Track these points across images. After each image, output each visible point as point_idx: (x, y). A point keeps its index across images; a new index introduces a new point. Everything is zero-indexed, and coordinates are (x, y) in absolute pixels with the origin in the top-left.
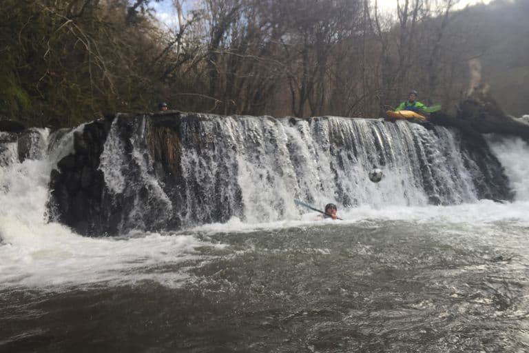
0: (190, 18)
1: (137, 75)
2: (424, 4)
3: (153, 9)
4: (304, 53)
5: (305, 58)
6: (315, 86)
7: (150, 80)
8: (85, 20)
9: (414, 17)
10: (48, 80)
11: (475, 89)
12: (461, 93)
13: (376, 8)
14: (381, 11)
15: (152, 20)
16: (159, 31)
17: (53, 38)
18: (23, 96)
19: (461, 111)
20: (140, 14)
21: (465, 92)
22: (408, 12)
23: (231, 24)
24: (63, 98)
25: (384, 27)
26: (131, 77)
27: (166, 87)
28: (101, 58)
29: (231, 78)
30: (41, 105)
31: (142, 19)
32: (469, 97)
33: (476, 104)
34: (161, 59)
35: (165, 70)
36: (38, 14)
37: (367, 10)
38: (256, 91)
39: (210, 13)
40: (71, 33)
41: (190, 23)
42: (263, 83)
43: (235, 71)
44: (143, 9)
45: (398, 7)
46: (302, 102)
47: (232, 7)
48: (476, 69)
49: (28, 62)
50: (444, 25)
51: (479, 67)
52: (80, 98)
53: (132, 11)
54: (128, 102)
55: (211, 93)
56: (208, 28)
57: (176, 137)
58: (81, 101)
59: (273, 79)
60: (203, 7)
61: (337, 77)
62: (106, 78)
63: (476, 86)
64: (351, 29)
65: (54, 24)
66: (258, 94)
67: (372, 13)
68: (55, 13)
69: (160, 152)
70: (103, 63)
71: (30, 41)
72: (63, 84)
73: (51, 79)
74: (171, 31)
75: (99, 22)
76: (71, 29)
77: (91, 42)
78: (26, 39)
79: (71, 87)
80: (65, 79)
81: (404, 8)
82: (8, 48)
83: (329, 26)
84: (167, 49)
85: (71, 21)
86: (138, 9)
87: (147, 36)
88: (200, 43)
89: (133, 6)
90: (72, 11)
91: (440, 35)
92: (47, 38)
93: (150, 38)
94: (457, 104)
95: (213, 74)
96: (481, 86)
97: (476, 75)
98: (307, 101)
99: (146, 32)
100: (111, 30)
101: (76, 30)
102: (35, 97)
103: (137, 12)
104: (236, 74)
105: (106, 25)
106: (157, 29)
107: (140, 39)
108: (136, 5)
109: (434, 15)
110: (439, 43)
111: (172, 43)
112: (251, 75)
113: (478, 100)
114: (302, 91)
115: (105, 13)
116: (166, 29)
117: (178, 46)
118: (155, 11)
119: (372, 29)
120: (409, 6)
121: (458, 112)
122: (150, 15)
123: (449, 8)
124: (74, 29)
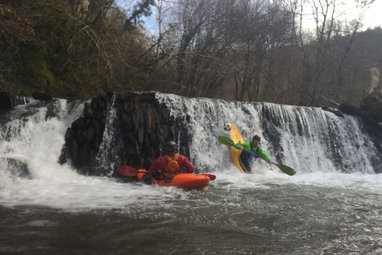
0: (167, 28)
1: (129, 66)
2: (337, 26)
3: (142, 21)
4: (246, 57)
5: (247, 60)
6: (253, 81)
7: (137, 70)
8: (97, 26)
9: (329, 36)
10: (69, 66)
11: (375, 89)
12: (364, 91)
13: (301, 27)
14: (304, 30)
15: (141, 29)
16: (145, 37)
17: (74, 37)
18: (50, 76)
19: (364, 104)
20: (133, 25)
21: (367, 91)
22: (324, 32)
23: (196, 34)
24: (78, 79)
25: (306, 41)
26: (125, 67)
27: (148, 75)
28: (105, 53)
29: (194, 71)
30: (62, 83)
31: (134, 28)
32: (370, 95)
33: (375, 100)
34: (146, 55)
35: (148, 63)
36: (66, 21)
37: (294, 29)
38: (211, 81)
39: (182, 25)
40: (87, 35)
41: (167, 32)
42: (216, 76)
43: (196, 67)
44: (135, 21)
45: (317, 27)
46: (243, 92)
47: (198, 22)
48: (376, 75)
49: (56, 52)
50: (351, 42)
51: (378, 73)
52: (89, 80)
53: (128, 22)
54: (121, 84)
55: (179, 81)
56: (180, 37)
57: (155, 110)
58: (90, 82)
59: (223, 74)
60: (177, 21)
61: (269, 75)
62: (108, 66)
63: (376, 87)
64: (282, 41)
65: (76, 28)
66: (212, 84)
67: (297, 31)
68: (77, 21)
69: (142, 120)
70: (107, 56)
71: (59, 38)
72: (79, 69)
73: (70, 66)
74: (153, 37)
75: (106, 28)
76: (88, 32)
77: (100, 41)
78: (56, 37)
79: (84, 72)
80: (80, 66)
81: (321, 28)
82: (44, 43)
83: (266, 38)
84: (150, 49)
85: (87, 26)
86: (133, 21)
87: (136, 40)
88: (174, 46)
89: (128, 18)
90: (88, 20)
91: (349, 49)
92: (71, 37)
93: (138, 41)
94: (361, 99)
95: (181, 68)
96: (379, 88)
97: (376, 79)
98: (246, 91)
99: (136, 37)
100: (114, 34)
101: (91, 33)
102: (59, 78)
103: (132, 23)
104: (198, 69)
105: (110, 30)
106: (144, 35)
107: (132, 41)
108: (131, 18)
109: (343, 35)
110: (346, 55)
111: (154, 46)
112: (209, 70)
113: (377, 97)
114: (243, 84)
115: (110, 23)
116: (150, 36)
117: (158, 48)
118: (144, 23)
119: (297, 42)
120: (325, 28)
121: (361, 105)
122: (140, 25)
123: (356, 30)
124: (89, 32)
